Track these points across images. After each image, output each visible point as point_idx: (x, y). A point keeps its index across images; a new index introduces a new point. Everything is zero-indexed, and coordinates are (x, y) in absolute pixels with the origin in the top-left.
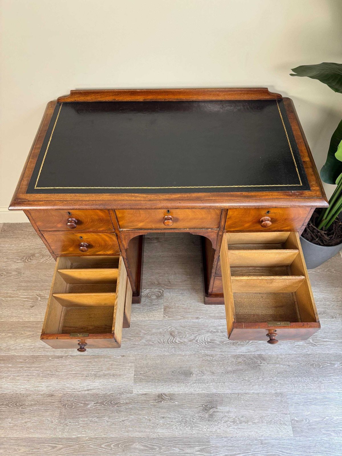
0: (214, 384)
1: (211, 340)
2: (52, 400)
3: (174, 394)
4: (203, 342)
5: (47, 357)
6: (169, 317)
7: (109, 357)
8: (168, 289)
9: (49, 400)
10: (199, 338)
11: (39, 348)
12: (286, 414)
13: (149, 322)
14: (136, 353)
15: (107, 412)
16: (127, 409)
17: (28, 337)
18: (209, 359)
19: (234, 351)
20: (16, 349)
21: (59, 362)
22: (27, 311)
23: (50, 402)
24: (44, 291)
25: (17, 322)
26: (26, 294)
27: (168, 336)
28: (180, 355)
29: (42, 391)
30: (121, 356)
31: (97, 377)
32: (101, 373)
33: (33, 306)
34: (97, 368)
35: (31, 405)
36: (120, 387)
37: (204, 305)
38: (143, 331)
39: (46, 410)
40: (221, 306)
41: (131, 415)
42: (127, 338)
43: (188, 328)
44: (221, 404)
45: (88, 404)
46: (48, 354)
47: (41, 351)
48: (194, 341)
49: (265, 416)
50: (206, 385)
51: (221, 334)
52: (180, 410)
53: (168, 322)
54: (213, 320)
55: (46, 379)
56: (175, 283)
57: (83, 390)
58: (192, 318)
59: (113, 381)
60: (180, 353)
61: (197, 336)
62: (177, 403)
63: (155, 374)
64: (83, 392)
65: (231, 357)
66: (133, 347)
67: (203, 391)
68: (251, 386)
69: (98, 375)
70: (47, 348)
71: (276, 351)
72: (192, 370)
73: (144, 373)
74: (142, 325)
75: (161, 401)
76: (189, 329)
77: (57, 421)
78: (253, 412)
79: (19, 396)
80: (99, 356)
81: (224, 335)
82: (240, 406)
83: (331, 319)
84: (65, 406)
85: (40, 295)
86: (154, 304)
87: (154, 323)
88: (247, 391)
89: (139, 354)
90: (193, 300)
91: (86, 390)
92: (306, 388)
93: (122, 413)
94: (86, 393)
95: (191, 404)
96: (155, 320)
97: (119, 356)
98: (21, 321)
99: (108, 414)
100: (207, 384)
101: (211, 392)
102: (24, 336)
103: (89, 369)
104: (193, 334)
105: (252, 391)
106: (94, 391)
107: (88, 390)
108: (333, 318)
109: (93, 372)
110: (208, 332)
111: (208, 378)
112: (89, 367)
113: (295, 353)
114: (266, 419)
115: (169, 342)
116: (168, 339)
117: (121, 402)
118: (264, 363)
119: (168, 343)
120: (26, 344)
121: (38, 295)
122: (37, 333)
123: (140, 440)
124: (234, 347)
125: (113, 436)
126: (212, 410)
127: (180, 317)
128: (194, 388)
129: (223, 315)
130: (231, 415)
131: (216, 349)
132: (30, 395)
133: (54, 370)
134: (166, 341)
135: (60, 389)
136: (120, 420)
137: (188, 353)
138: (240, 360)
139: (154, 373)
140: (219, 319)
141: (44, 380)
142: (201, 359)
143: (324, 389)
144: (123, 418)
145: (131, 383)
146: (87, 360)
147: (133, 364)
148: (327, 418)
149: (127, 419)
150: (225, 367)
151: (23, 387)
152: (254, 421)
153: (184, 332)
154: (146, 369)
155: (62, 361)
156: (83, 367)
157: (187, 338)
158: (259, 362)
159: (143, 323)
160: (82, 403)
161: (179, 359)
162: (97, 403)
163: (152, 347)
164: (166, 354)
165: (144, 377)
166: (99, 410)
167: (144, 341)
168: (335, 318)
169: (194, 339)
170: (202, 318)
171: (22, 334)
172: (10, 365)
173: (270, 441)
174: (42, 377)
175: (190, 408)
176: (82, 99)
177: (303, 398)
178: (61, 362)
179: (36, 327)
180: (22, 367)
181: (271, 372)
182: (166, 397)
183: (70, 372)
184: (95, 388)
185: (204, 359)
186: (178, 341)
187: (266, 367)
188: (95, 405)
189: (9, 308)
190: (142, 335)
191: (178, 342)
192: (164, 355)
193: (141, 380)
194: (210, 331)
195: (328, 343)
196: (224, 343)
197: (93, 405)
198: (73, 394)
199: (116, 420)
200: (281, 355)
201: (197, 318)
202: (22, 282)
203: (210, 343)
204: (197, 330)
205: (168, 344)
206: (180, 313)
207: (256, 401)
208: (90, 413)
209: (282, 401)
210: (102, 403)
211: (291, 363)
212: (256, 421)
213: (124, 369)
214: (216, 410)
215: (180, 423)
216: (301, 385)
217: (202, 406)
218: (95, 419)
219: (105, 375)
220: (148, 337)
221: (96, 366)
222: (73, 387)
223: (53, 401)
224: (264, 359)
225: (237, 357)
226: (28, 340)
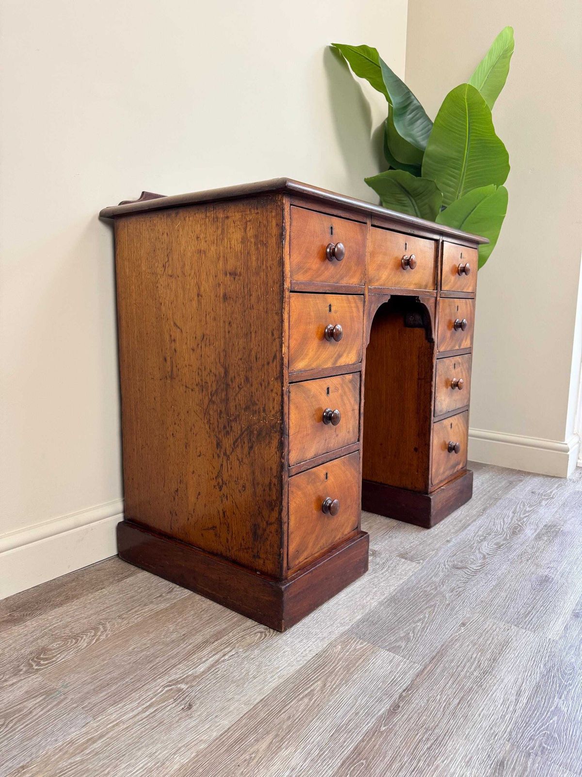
2: (514, 769)
5: (374, 732)
7: (454, 641)
11: (333, 739)
13: (413, 578)
17: (274, 750)
21: (406, 716)
22: (191, 723)
24: (174, 670)
25: (196, 756)
26: (133, 705)
31: (491, 672)
32: (485, 663)
33: (190, 705)
34: (468, 664)
36: (534, 650)
38: (428, 589)
45: (558, 708)
46: (366, 727)
47: (346, 738)
70: (347, 724)
74: (415, 586)
84: (547, 749)
85: (175, 682)
98: (201, 747)
102: (261, 759)
121: (170, 685)
122: (281, 728)
146: (438, 671)
155: (410, 711)
159: (411, 583)
162: (560, 694)
170: (451, 538)
171: (249, 760)
174: (428, 765)
178: (408, 713)
188: (563, 698)
197: (563, 701)
226: (284, 753)
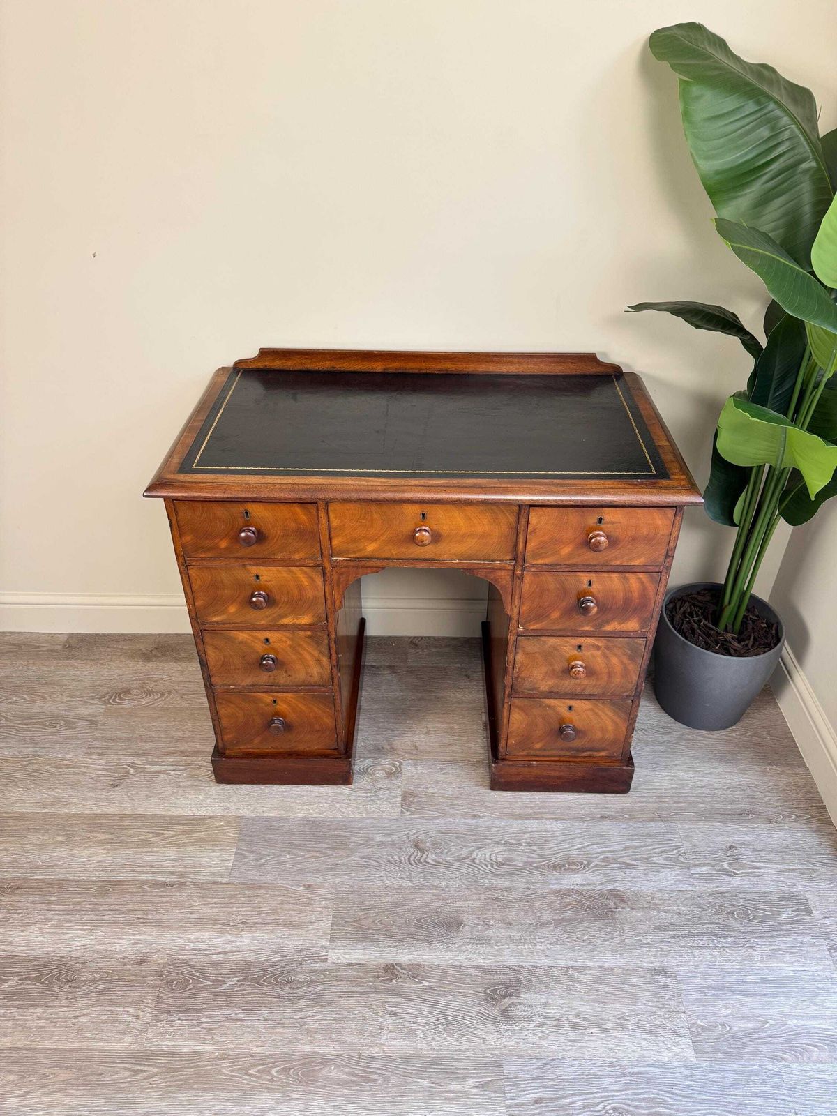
0: (511, 945)
1: (504, 859)
2: (142, 970)
3: (421, 966)
4: (487, 863)
5: (139, 884)
6: (413, 813)
7: (278, 888)
8: (411, 759)
9: (135, 970)
10: (479, 855)
11: (123, 866)
12: (677, 1013)
13: (368, 821)
14: (337, 882)
15: (266, 1000)
16: (313, 994)
17: (100, 844)
18: (501, 897)
19: (556, 882)
20: (69, 867)
21: (164, 894)
22: (104, 795)
23: (136, 976)
24: (143, 758)
25: (79, 814)
26: (103, 762)
27: (409, 850)
28: (436, 887)
29: (121, 952)
30: (304, 885)
31: (247, 927)
32: (258, 919)
33: (117, 786)
34: (250, 908)
35: (93, 981)
36: (300, 948)
37: (489, 791)
38: (355, 839)
39: (126, 993)
40: (527, 796)
41: (322, 1007)
42: (319, 851)
43: (455, 835)
44: (528, 987)
45: (224, 982)
46: (142, 878)
47: (126, 872)
48: (467, 861)
49: (629, 1016)
50: (493, 947)
51: (527, 849)
52: (434, 998)
53: (410, 822)
54: (510, 821)
55: (132, 927)
56: (428, 749)
57: (213, 952)
58: (464, 816)
59: (284, 935)
60: (437, 882)
61: (474, 851)
62: (427, 984)
63: (379, 924)
64: (214, 957)
65: (549, 893)
66: (331, 870)
67: (488, 961)
68: (596, 952)
69: (251, 924)
70: (139, 867)
71: (648, 884)
72: (463, 917)
73: (354, 922)
74: (354, 828)
75: (391, 980)
76: (457, 837)
77: (148, 1015)
78: (602, 1006)
79: (66, 961)
80: (254, 884)
81: (534, 851)
82: (572, 993)
83: (768, 825)
84: (171, 986)
85: (133, 766)
86: (380, 788)
87: (380, 825)
88: (587, 963)
89: (345, 882)
90: (464, 782)
91: (220, 953)
92: (718, 959)
93: (302, 1003)
94: (220, 958)
95: (459, 986)
96: (382, 818)
97: (301, 886)
98: (86, 812)
99: (269, 1004)
100: (495, 947)
101: (505, 963)
102: (91, 842)
103: (230, 910)
104: (465, 846)
105: (598, 964)
106: (240, 956)
107: (226, 953)
108: (770, 822)
109: (239, 917)
110: (498, 843)
111: (498, 934)
112: (231, 905)
113: (690, 888)
114: (632, 1022)
115: (412, 862)
116: (410, 856)
117: (300, 980)
118: (622, 908)
119: (410, 863)
120: (93, 858)
121: (129, 765)
122: (120, 837)
123: (338, 1060)
124: (557, 875)
125: (278, 1051)
126: (506, 1000)
127: (436, 814)
128: (465, 954)
129: (531, 811)
130: (552, 1011)
131: (516, 878)
132: (91, 960)
133: (151, 910)
134: (405, 859)
135: (162, 948)
136: (296, 1017)
137: (453, 883)
138: (569, 900)
139: (377, 922)
140: (522, 819)
141: (127, 930)
142: (483, 897)
143: (761, 962)
144: (303, 1014)
145: (325, 940)
146: (229, 893)
147: (330, 903)
148: (772, 1022)
149: (311, 1014)
150: (535, 914)
151: (77, 942)
152: (604, 1026)
153: (446, 843)
154: (360, 913)
155: (171, 894)
156: (218, 905)
157: (452, 854)
158: (612, 905)
159: (356, 823)
160: (208, 980)
161: (434, 895)
162: (244, 980)
163: (374, 870)
164: (405, 885)
165: (354, 928)
166: (248, 994)
167: (356, 858)
168: (776, 822)
169: (467, 857)
170: (485, 816)
171: (87, 838)
172: (54, 899)
173: (642, 1069)
174: (123, 923)
175: (458, 994)
176: (277, 364)
177: (713, 980)
178: (168, 894)
179: (120, 825)
180: (79, 903)
181: (640, 926)
182: (403, 971)
183: (188, 916)
184: (241, 949)
185: (489, 896)
186: (433, 860)
187: (628, 916)
188: (240, 983)
189: (63, 787)
190: (352, 845)
191: (431, 862)
192: (401, 886)
193: (346, 936)
194: (503, 842)
195: (762, 871)
196: (535, 865)
197: (236, 984)
198: (192, 959)
199: (287, 1016)
200: (661, 893)
201: (475, 816)
202: (97, 739)
203: (503, 864)
204: (474, 839)
205: (409, 866)
206: (436, 805)
207: (607, 984)
208: (227, 1000)
209: (665, 985)
210: (256, 981)
211: (683, 908)
212: (609, 1025)
213: (309, 912)
214: (516, 1000)
215: (434, 1027)
216: (707, 954)
217: (485, 991)
218: (237, 1012)
219: (266, 924)
220: (367, 851)
221: (246, 905)
222: (192, 945)
223: (144, 973)
224: (622, 900)
225: (564, 893)
226: (100, 850)
